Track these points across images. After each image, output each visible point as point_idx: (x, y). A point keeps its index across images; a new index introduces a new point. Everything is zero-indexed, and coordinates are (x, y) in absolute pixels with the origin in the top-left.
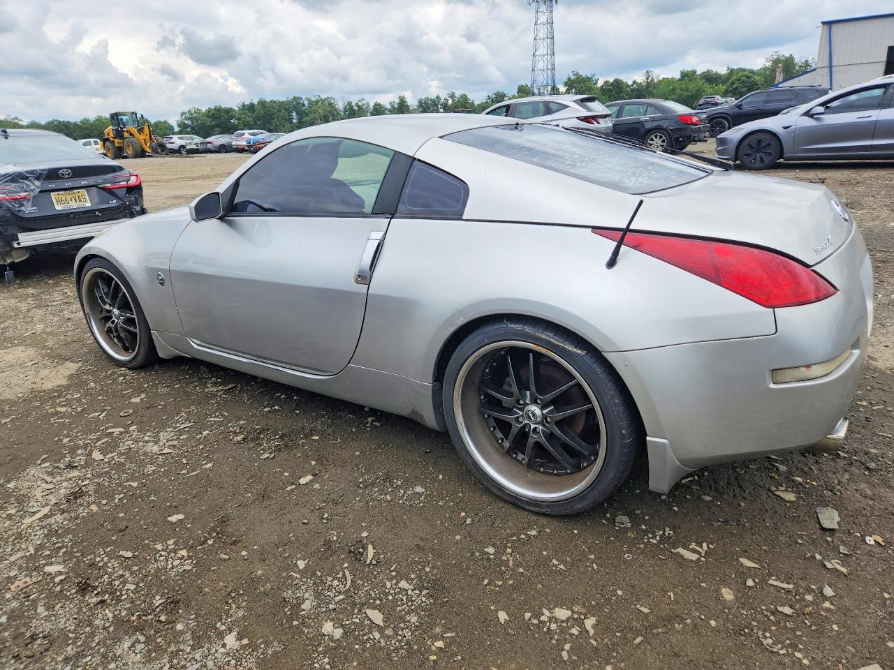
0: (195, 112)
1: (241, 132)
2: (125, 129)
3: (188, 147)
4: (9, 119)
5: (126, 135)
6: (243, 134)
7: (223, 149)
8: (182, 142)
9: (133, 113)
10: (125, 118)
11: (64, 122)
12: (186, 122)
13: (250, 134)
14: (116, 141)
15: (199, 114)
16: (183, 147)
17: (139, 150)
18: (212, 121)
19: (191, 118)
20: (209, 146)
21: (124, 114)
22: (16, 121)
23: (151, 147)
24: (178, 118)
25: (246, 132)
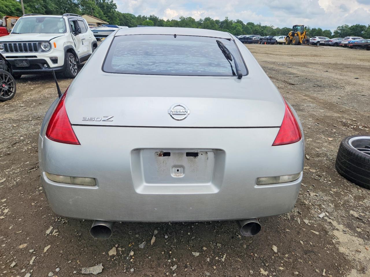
0: (345, 27)
1: (348, 37)
2: (296, 33)
3: (321, 42)
4: (270, 26)
5: (296, 35)
6: (349, 38)
7: (337, 45)
8: (319, 40)
9: (302, 26)
10: (299, 28)
11: (288, 28)
12: (339, 31)
13: (352, 39)
14: (291, 37)
15: (346, 27)
16: (319, 42)
17: (298, 41)
18: (352, 31)
19: (342, 29)
20: (330, 42)
21: (299, 26)
22: (272, 27)
23: (303, 41)
24: (335, 29)
25: (351, 37)
